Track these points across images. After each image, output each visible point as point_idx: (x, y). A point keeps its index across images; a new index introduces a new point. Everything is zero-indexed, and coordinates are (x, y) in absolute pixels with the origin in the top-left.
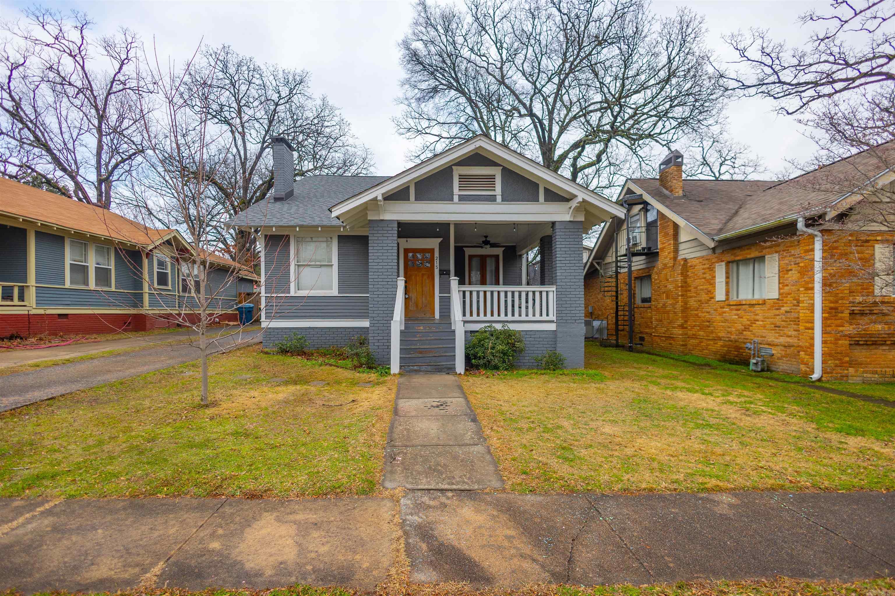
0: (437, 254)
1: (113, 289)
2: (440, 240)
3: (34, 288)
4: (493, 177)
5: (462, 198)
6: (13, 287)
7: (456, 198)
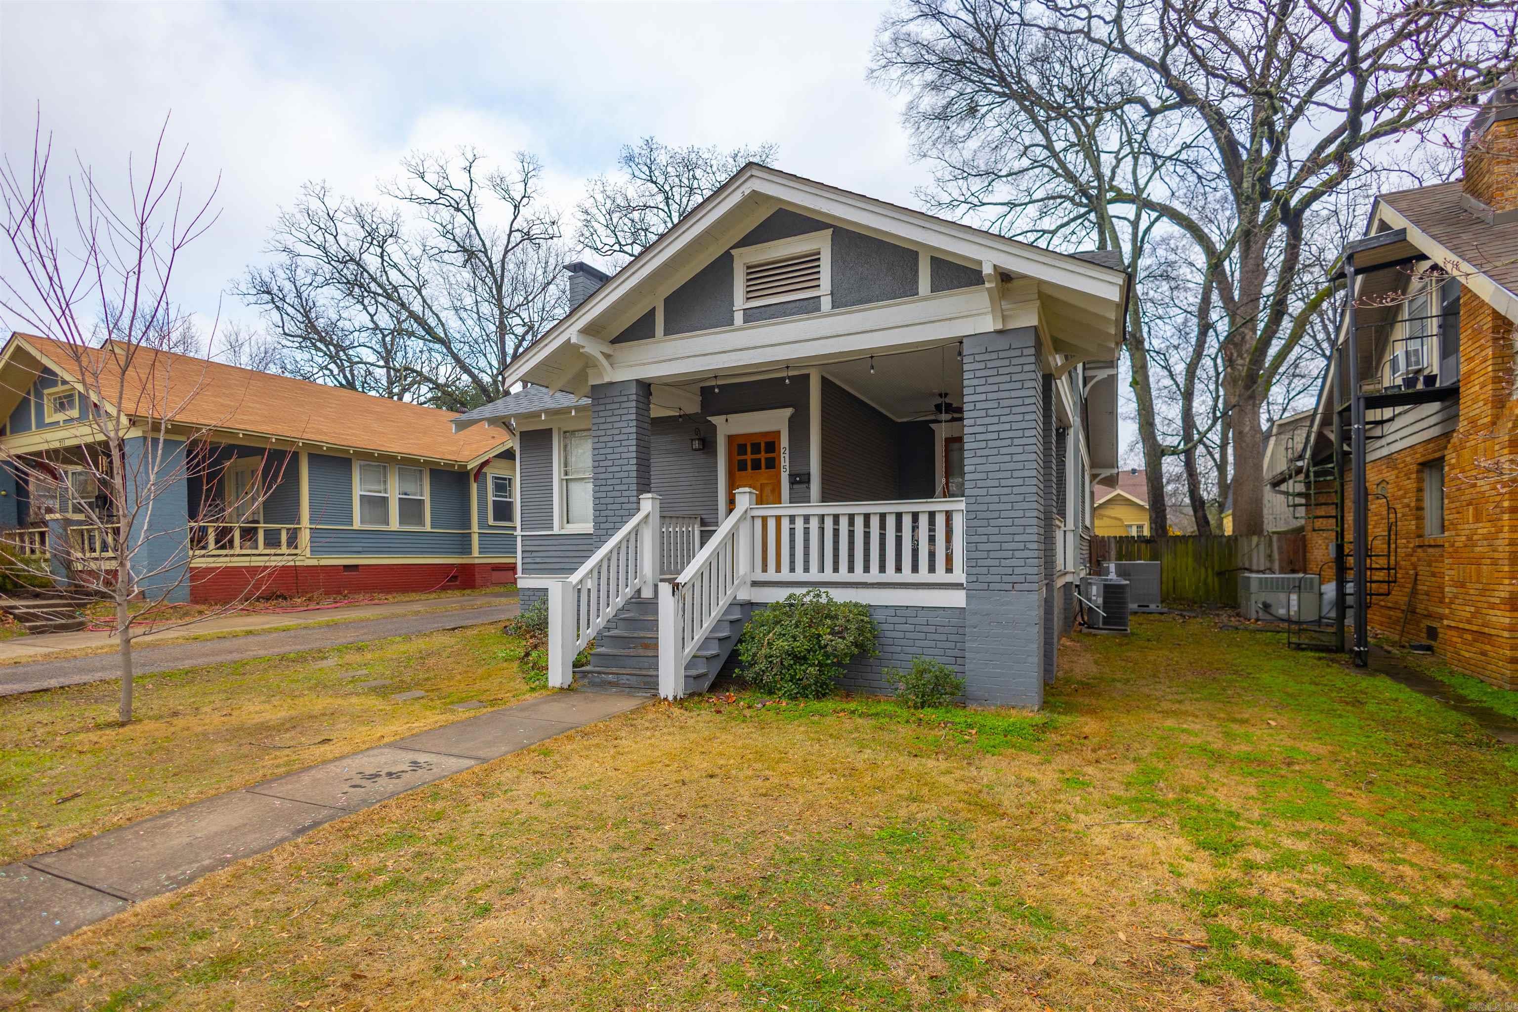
0: (784, 442)
1: (428, 528)
2: (789, 412)
3: (308, 531)
4: (814, 258)
5: (750, 316)
6: (280, 530)
7: (739, 318)
